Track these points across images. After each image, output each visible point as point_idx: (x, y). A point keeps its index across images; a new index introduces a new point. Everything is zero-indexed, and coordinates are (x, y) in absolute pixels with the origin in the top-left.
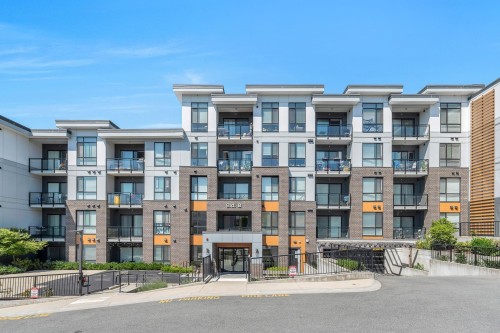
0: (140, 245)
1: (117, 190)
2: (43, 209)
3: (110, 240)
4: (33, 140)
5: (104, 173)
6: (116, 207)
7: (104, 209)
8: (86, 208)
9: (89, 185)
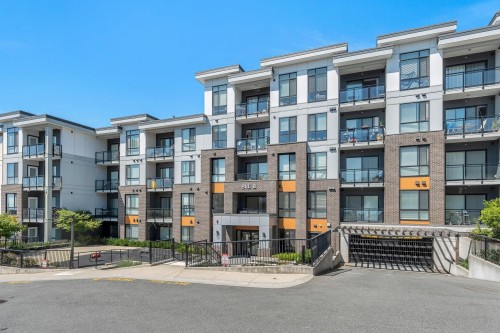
0: (171, 225)
1: (158, 175)
2: (108, 194)
3: (149, 221)
4: (98, 137)
5: (144, 161)
6: (153, 190)
7: (144, 193)
8: (132, 192)
9: (135, 173)
